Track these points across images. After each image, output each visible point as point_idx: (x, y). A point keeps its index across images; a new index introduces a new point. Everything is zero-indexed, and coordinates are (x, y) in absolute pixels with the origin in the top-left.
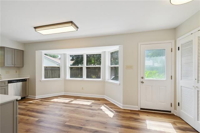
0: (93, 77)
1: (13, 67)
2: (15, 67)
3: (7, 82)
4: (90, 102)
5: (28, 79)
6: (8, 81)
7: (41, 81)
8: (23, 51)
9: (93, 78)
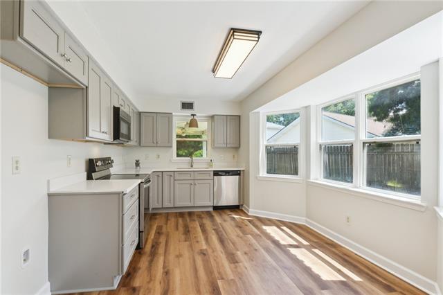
0: (390, 184)
1: (224, 148)
2: (227, 148)
3: (212, 173)
4: (339, 271)
5: (243, 171)
6: (214, 171)
7: (257, 177)
8: (239, 116)
9: (386, 187)
